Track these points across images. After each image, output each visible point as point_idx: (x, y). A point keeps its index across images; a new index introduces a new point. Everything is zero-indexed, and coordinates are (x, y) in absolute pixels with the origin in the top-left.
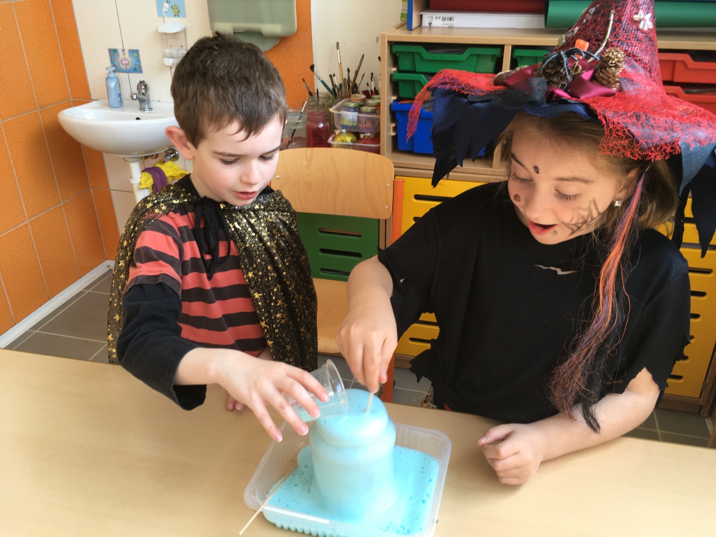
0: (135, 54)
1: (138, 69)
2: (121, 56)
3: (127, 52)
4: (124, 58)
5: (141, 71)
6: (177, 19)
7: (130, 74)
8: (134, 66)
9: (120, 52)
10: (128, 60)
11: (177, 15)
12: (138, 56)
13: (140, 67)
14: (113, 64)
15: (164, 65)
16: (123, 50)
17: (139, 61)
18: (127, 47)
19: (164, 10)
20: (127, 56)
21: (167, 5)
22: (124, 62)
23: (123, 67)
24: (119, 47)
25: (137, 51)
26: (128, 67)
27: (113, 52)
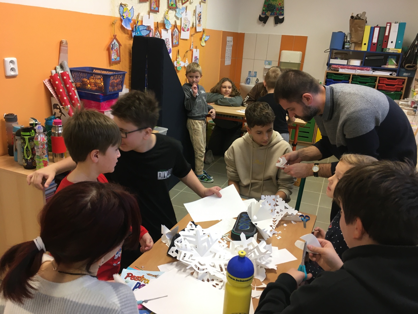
1: (256, 76)
3: (254, 72)
4: (253, 74)
6: (269, 66)
7: (253, 77)
9: (252, 72)
11: (269, 65)
14: (249, 75)
17: (256, 74)
18: (254, 71)
19: (266, 63)
21: (267, 62)
23: (252, 76)
25: (256, 72)
27: (250, 72)
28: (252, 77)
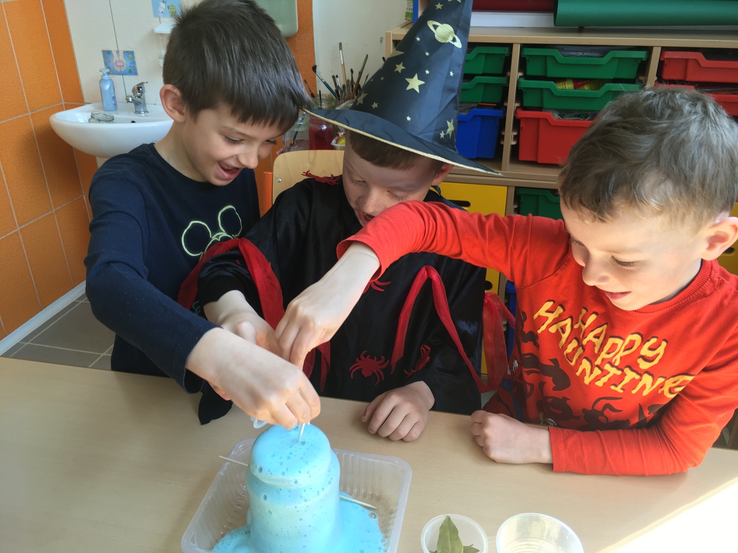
0: (130, 55)
1: (133, 71)
2: (116, 58)
3: (121, 54)
4: (119, 59)
5: (136, 74)
7: (124, 76)
8: (129, 68)
9: (114, 53)
10: (122, 62)
11: (172, 15)
12: (134, 57)
13: (135, 69)
14: (107, 66)
16: (118, 52)
17: (134, 63)
18: (122, 48)
19: (160, 10)
20: (122, 57)
21: (163, 5)
22: (118, 64)
23: (118, 69)
24: (113, 48)
25: (132, 53)
26: (123, 69)
27: (107, 54)
28: (122, 74)
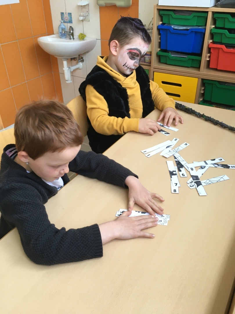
0: (70, 15)
1: (71, 22)
2: (65, 16)
4: (66, 16)
5: (72, 23)
7: (68, 24)
8: (69, 20)
9: (65, 14)
10: (67, 17)
12: (71, 16)
13: (72, 21)
14: (62, 20)
15: (79, 20)
16: (66, 13)
17: (71, 18)
18: (68, 12)
20: (67, 16)
22: (66, 18)
23: (65, 20)
24: (64, 12)
26: (67, 21)
27: (62, 14)
